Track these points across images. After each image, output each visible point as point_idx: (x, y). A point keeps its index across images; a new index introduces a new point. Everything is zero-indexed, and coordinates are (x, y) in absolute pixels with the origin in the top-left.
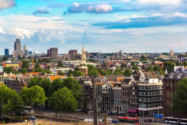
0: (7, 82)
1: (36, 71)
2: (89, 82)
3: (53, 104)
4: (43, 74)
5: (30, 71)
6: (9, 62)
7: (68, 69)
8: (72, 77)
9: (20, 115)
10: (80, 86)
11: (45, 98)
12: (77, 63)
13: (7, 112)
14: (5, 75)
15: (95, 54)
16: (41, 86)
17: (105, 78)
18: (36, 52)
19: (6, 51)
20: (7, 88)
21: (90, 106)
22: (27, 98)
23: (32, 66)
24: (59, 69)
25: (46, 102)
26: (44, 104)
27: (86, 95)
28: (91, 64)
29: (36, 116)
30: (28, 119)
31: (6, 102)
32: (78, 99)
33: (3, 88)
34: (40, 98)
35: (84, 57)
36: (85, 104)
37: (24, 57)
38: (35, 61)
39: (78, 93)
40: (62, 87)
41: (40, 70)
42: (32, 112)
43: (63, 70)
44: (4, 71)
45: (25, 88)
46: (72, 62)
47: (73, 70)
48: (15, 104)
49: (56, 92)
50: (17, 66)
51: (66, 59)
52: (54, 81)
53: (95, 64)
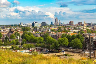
0: (52, 36)
1: (64, 31)
2: (87, 36)
3: (72, 45)
4: (67, 32)
5: (62, 31)
6: (53, 27)
7: (78, 30)
8: (80, 34)
9: (58, 50)
10: (83, 38)
11: (68, 43)
12: (82, 28)
13: (52, 48)
14: (51, 33)
15: (89, 24)
16: (67, 38)
17: (94, 34)
18: (64, 23)
19: (52, 22)
20: (52, 38)
21: (88, 46)
22: (61, 42)
23: (63, 29)
24: (74, 30)
25: (69, 44)
26: (68, 45)
27: (86, 42)
28: (88, 28)
29: (64, 50)
30: (61, 52)
31: (52, 44)
32: (82, 43)
33: (50, 38)
34: (66, 43)
35: (85, 25)
36: (86, 46)
37: (59, 25)
38: (64, 27)
39: (83, 41)
40: (76, 38)
41: (66, 31)
42: (63, 48)
43: (76, 31)
44: (51, 31)
45: (60, 38)
46: (80, 27)
47: (80, 31)
48: (56, 45)
49: (73, 40)
50: (56, 29)
51: (77, 26)
52: (72, 35)
53: (90, 28)
